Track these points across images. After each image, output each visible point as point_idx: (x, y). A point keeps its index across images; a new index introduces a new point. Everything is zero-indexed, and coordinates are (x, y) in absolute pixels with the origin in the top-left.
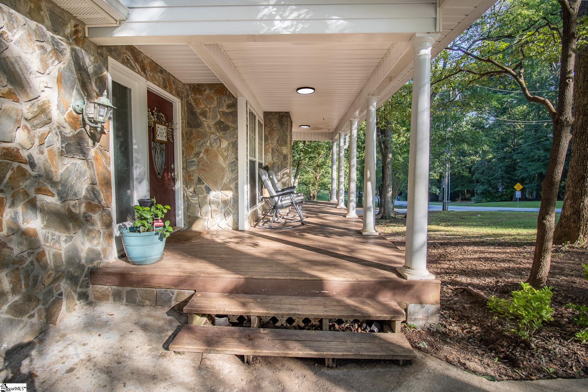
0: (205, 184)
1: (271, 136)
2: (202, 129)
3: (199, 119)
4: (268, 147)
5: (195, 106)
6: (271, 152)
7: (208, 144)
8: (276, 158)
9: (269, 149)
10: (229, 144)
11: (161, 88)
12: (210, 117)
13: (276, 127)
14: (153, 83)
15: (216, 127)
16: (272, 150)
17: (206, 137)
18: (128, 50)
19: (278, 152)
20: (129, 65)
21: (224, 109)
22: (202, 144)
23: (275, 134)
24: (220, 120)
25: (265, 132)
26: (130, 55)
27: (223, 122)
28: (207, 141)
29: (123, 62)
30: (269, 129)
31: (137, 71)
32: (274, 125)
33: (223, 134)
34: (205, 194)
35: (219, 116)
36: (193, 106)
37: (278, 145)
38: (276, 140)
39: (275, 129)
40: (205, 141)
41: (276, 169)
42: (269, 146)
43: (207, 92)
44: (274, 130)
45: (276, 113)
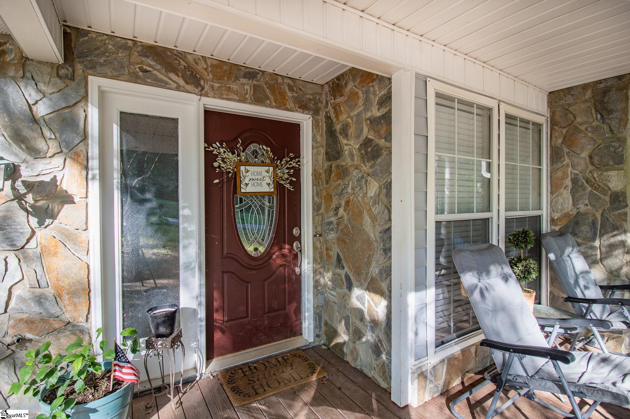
0: (346, 268)
1: (569, 147)
2: (343, 160)
3: (340, 143)
4: (560, 174)
5: (334, 120)
6: (570, 188)
7: (349, 190)
8: (587, 202)
9: (563, 178)
10: (380, 188)
11: (250, 103)
12: (353, 135)
13: (585, 123)
14: (223, 99)
15: (362, 154)
16: (575, 181)
17: (347, 176)
18: (147, 57)
19: (592, 186)
20: (149, 80)
21: (374, 112)
22: (342, 190)
23: (584, 141)
24: (367, 137)
25: (554, 139)
26: (152, 63)
27: (370, 141)
28: (349, 184)
29: (134, 78)
30: (564, 131)
31: (174, 85)
32: (579, 120)
33: (371, 167)
34: (346, 290)
35: (365, 130)
36: (332, 122)
37: (591, 168)
38: (585, 154)
39: (583, 128)
40: (345, 185)
41: (585, 229)
42: (565, 173)
43: (351, 85)
44: (580, 131)
45: (585, 87)
